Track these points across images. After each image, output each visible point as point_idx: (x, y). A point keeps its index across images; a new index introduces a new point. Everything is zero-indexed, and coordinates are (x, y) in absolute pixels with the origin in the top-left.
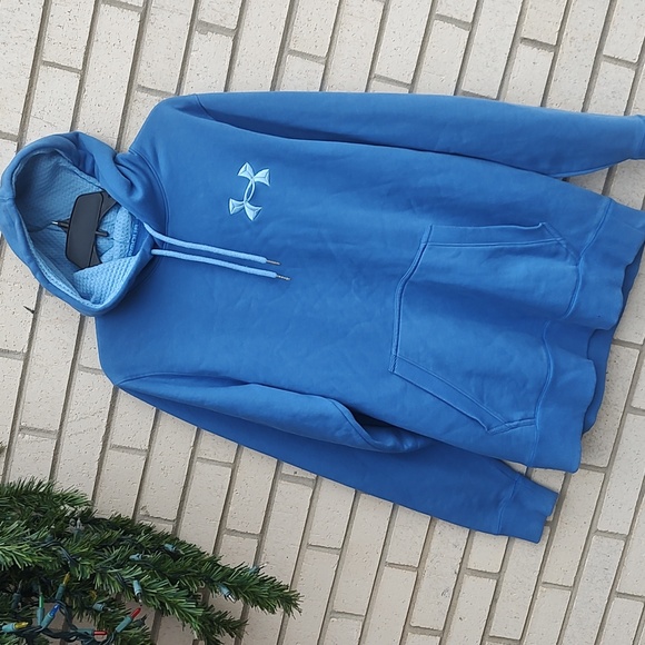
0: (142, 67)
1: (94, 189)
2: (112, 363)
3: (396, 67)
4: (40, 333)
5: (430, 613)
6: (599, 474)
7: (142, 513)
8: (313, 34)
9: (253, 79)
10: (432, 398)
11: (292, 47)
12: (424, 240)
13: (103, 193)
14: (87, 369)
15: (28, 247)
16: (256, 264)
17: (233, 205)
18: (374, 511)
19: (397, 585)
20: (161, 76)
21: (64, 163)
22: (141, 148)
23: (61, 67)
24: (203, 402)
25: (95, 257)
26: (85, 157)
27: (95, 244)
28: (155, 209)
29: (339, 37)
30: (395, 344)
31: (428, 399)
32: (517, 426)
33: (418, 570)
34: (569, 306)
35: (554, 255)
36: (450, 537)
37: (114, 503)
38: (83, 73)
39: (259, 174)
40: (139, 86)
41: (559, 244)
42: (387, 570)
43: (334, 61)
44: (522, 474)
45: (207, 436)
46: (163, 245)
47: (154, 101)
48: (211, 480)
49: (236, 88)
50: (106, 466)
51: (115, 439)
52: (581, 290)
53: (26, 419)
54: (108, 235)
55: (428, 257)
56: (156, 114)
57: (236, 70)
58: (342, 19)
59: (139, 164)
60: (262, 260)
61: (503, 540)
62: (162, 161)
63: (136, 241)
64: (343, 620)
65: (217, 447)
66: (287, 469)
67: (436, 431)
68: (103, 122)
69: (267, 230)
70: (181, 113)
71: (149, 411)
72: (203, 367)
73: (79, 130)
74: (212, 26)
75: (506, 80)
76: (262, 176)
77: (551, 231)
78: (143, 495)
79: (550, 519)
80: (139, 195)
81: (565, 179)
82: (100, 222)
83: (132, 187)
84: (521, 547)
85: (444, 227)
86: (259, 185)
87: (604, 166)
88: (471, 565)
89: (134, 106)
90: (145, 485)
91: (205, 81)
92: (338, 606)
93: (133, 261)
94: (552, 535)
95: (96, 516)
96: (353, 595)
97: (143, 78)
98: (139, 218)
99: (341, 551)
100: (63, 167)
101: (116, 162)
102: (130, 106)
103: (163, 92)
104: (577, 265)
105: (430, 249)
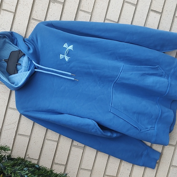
0: (34, 12)
1: (17, 50)
2: (20, 106)
3: (113, 17)
6: (173, 147)
7: (27, 157)
8: (87, 5)
9: (69, 17)
11: (81, 9)
12: (121, 69)
13: (20, 51)
14: (11, 108)
16: (68, 75)
17: (61, 56)
18: (103, 158)
20: (40, 15)
21: (7, 40)
22: (32, 37)
23: (8, 11)
24: (49, 119)
25: (16, 71)
26: (14, 39)
27: (16, 67)
28: (36, 56)
29: (96, 6)
30: (111, 102)
31: (121, 120)
32: (149, 130)
34: (166, 92)
35: (161, 76)
36: (126, 167)
37: (18, 153)
38: (15, 13)
39: (70, 47)
40: (33, 18)
41: (163, 72)
43: (94, 14)
44: (149, 147)
45: (50, 132)
46: (38, 68)
47: (37, 23)
48: (50, 146)
49: (63, 19)
50: (16, 141)
51: (20, 132)
52: (170, 87)
54: (20, 64)
55: (122, 75)
56: (38, 26)
57: (63, 15)
59: (31, 42)
60: (70, 74)
61: (143, 168)
63: (30, 67)
65: (53, 135)
66: (75, 143)
67: (124, 131)
68: (21, 29)
69: (72, 64)
70: (46, 26)
71: (30, 122)
72: (49, 108)
73: (13, 31)
74: (56, 1)
75: (146, 22)
76: (71, 47)
77: (160, 68)
78: (28, 150)
79: (158, 161)
80: (31, 51)
81: (164, 53)
82: (18, 60)
83: (29, 49)
84: (149, 170)
85: (127, 65)
86: (70, 50)
88: (133, 176)
89: (31, 25)
90: (29, 148)
91: (54, 17)
93: (28, 73)
94: (158, 166)
95: (12, 157)
97: (34, 16)
98: (31, 59)
99: (92, 171)
100: (7, 42)
101: (24, 41)
102: (29, 24)
103: (39, 21)
104: (168, 79)
105: (123, 72)
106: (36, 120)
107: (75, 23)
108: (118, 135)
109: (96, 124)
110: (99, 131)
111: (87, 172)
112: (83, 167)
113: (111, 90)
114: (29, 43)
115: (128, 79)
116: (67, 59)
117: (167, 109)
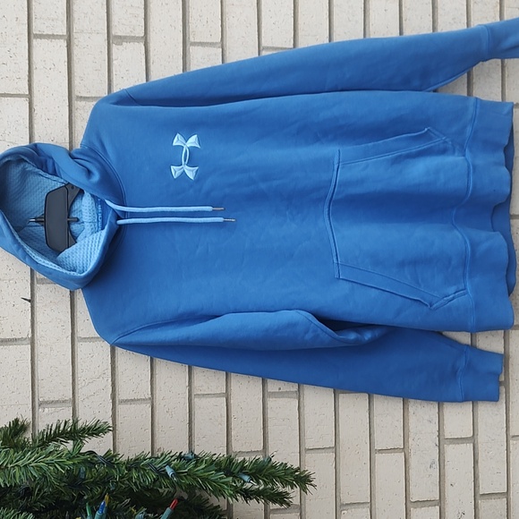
0: (76, 81)
1: (59, 185)
3: (278, 38)
4: (39, 317)
5: (424, 487)
8: (204, 25)
9: (167, 67)
10: (377, 291)
11: (192, 40)
12: (336, 161)
14: (85, 339)
17: (175, 171)
18: (354, 406)
19: (390, 467)
20: (93, 85)
21: (30, 168)
23: (12, 96)
24: (188, 338)
25: (72, 239)
26: (46, 161)
27: (69, 229)
28: (112, 187)
29: (227, 24)
30: (334, 254)
31: (374, 293)
32: (453, 298)
33: (404, 449)
35: (443, 152)
36: (423, 414)
38: (30, 96)
40: (78, 97)
41: (445, 142)
42: (378, 457)
43: (228, 43)
44: (468, 345)
45: (198, 371)
46: (125, 215)
47: (92, 104)
48: (210, 412)
49: (155, 77)
50: (119, 419)
51: (121, 395)
53: (43, 394)
55: (343, 175)
57: (152, 67)
58: (226, 10)
59: (90, 154)
60: (209, 208)
61: (468, 406)
62: (108, 148)
63: (103, 218)
64: (353, 510)
65: (210, 381)
66: (273, 386)
68: (54, 131)
69: (207, 184)
70: (116, 106)
71: (143, 361)
72: (181, 310)
73: (37, 140)
74: (125, 37)
75: (367, 28)
76: (193, 141)
77: (437, 133)
78: (156, 438)
79: (502, 379)
80: (96, 177)
81: (435, 91)
82: (69, 211)
83: (89, 173)
84: (485, 409)
86: (192, 149)
88: (448, 435)
89: (77, 114)
90: (156, 429)
91: (129, 77)
92: (345, 499)
93: (104, 233)
94: (507, 393)
96: (355, 488)
97: (79, 90)
99: (335, 449)
100: (30, 171)
101: (73, 158)
102: (73, 114)
103: (97, 98)
104: (464, 156)
105: (343, 168)
106: (156, 351)
107: (187, 77)
108: (377, 333)
109: (311, 317)
111: (322, 455)
112: (309, 444)
113: (324, 222)
114: (86, 158)
115: (362, 181)
116: (191, 173)
117: (483, 234)
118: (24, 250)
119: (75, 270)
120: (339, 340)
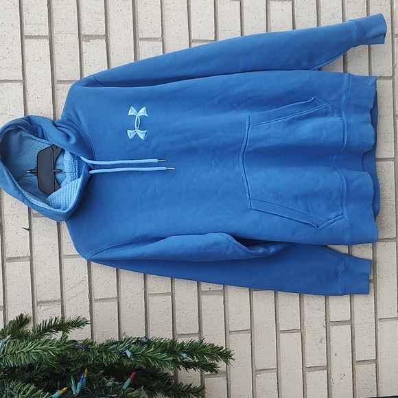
0: (57, 69)
1: (47, 146)
2: (83, 247)
3: (204, 33)
4: (35, 242)
5: (316, 356)
6: (392, 243)
8: (149, 26)
9: (123, 58)
10: (279, 218)
11: (140, 36)
12: (247, 124)
13: (53, 147)
14: (69, 256)
15: (15, 186)
16: (153, 165)
17: (130, 134)
18: (264, 300)
19: (291, 343)
20: (69, 72)
21: (25, 134)
22: (68, 114)
23: (10, 81)
24: (143, 254)
25: (57, 185)
26: (37, 129)
27: (55, 178)
28: (85, 147)
29: (166, 23)
30: (247, 191)
31: (276, 219)
32: (334, 221)
33: (301, 330)
34: (344, 141)
35: (326, 114)
36: (314, 304)
37: (105, 335)
38: (24, 81)
39: (141, 111)
40: (58, 81)
41: (327, 107)
42: (282, 335)
43: (167, 38)
44: (346, 254)
45: (151, 278)
46: (95, 167)
47: (68, 87)
48: (160, 306)
49: (114, 65)
50: (95, 313)
51: (96, 296)
52: (348, 129)
53: (40, 296)
54: (61, 171)
55: (252, 134)
56: (71, 90)
57: (112, 58)
58: (165, 13)
59: (68, 123)
60: (156, 161)
61: (347, 298)
62: (82, 118)
63: (79, 169)
64: (264, 374)
65: (158, 284)
66: (205, 287)
67: (286, 236)
68: (42, 106)
69: (154, 143)
70: (86, 88)
71: (110, 272)
72: (137, 234)
73: (30, 113)
74: (91, 36)
76: (143, 112)
77: (320, 100)
78: (121, 326)
79: (371, 278)
80: (73, 140)
81: (319, 69)
82: (55, 164)
83: (68, 137)
84: (359, 300)
85: (257, 113)
86: (142, 118)
87: (340, 54)
88: (332, 319)
89: (58, 93)
90: (122, 319)
91: (95, 65)
92: (258, 366)
93: (80, 180)
94: (375, 287)
96: (266, 358)
97: (59, 75)
98: (77, 154)
99: (251, 330)
100: (25, 136)
101: (56, 126)
102: (55, 94)
103: (73, 81)
104: (341, 117)
105: (252, 128)
106: (120, 264)
108: (279, 247)
109: (231, 238)
110: (241, 249)
111: (242, 335)
112: (232, 328)
113: (240, 168)
114: (66, 126)
115: (266, 138)
116: (141, 135)
117: (356, 174)
118: (23, 195)
119: (59, 208)
120: (252, 254)
